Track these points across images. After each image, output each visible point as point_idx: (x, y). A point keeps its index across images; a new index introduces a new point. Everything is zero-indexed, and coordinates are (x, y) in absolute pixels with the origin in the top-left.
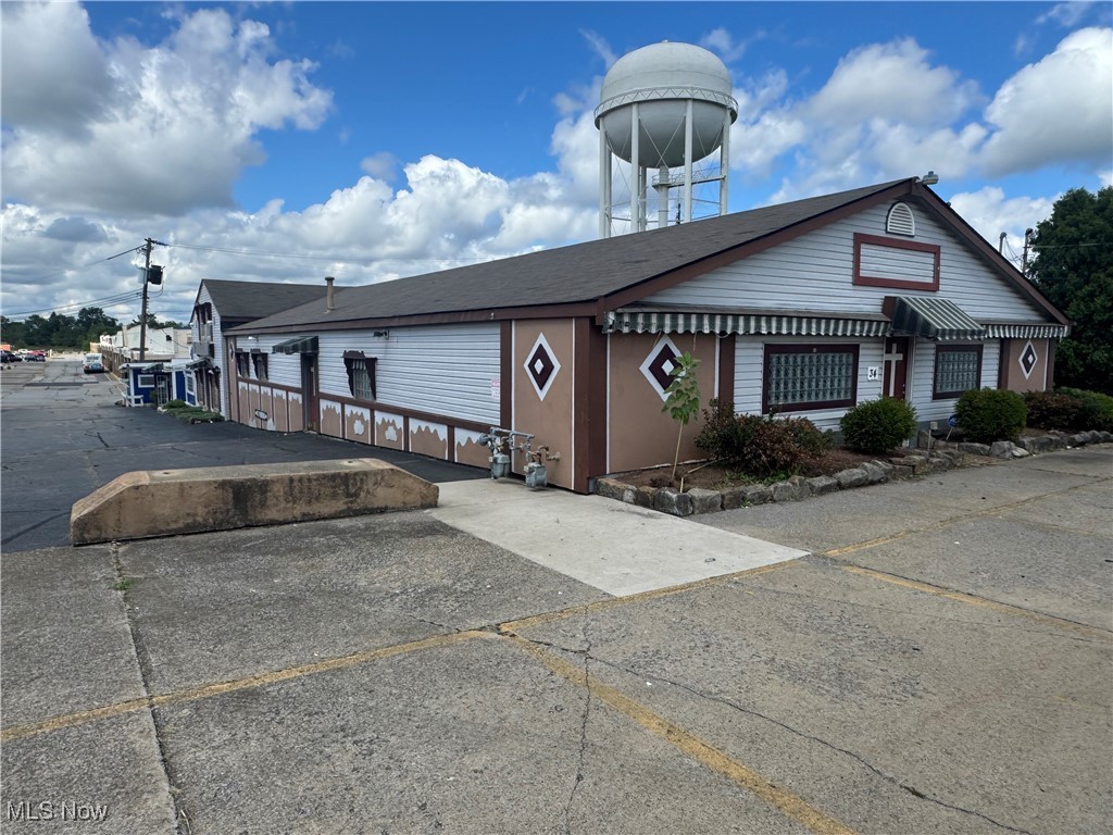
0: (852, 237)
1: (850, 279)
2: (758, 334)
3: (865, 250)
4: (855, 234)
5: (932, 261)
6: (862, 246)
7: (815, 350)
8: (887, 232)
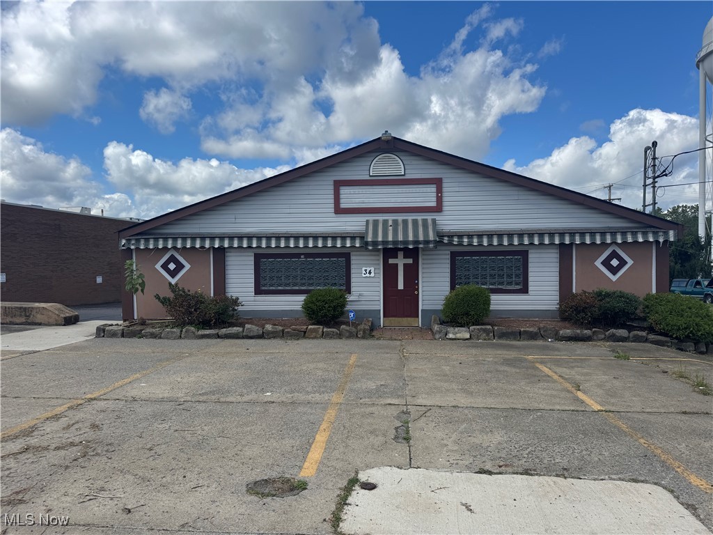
0: (332, 183)
1: (333, 210)
2: (250, 247)
3: (344, 191)
4: (334, 181)
5: (434, 190)
6: (341, 188)
7: (302, 257)
8: (370, 176)
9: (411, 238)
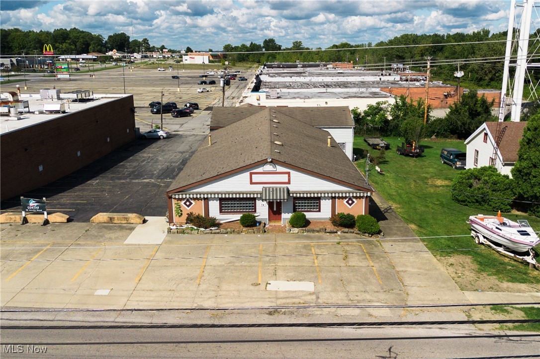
0: (249, 174)
1: (250, 183)
2: (218, 197)
3: (254, 176)
5: (287, 176)
7: (238, 199)
8: (264, 171)
9: (278, 198)
